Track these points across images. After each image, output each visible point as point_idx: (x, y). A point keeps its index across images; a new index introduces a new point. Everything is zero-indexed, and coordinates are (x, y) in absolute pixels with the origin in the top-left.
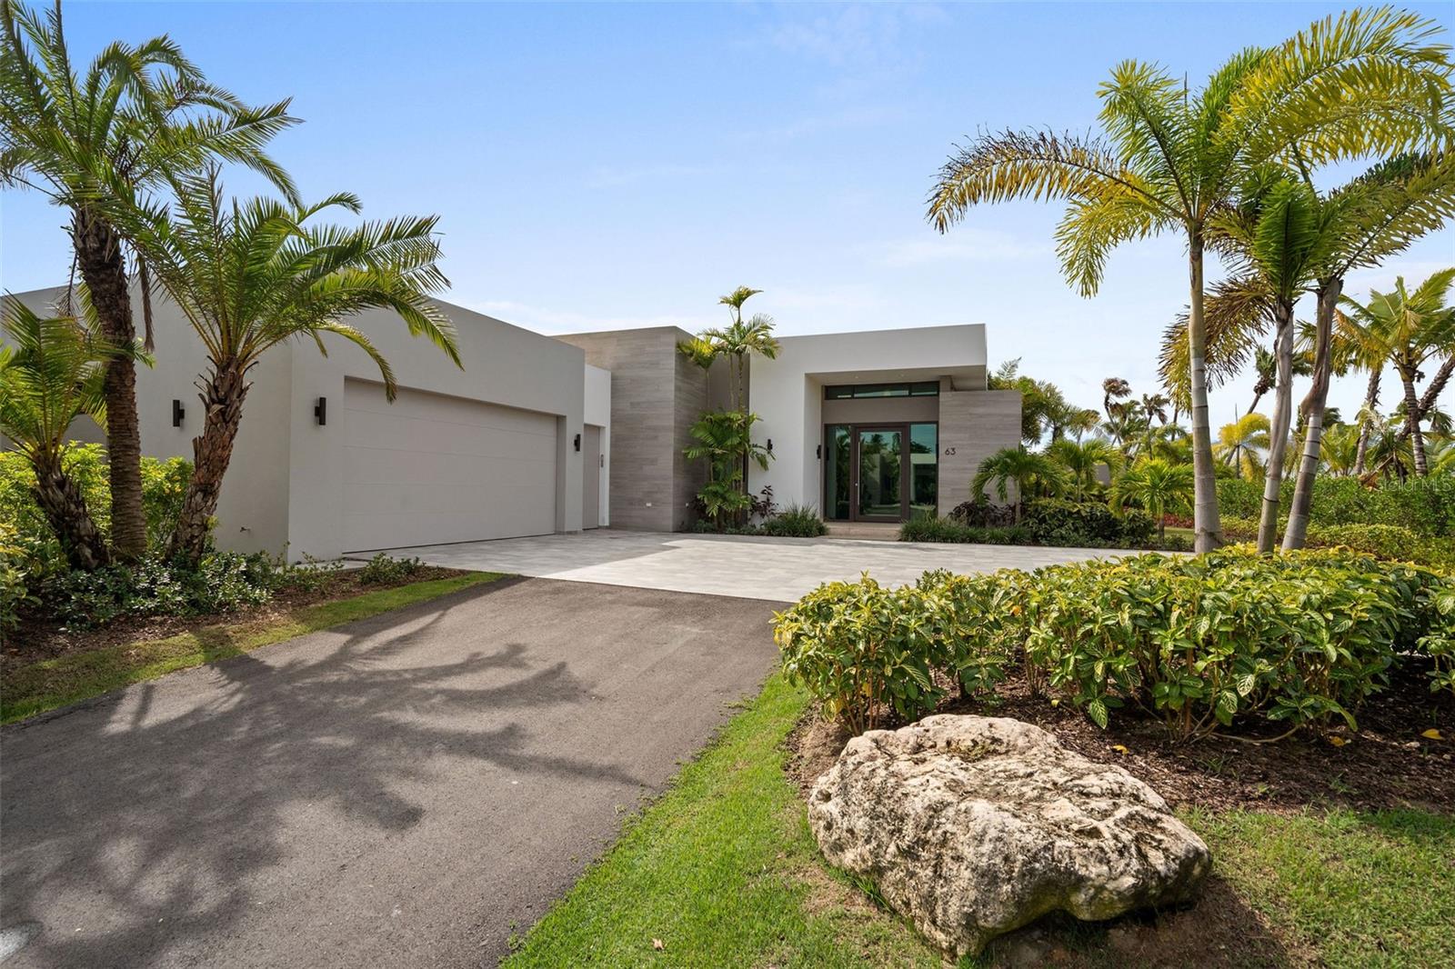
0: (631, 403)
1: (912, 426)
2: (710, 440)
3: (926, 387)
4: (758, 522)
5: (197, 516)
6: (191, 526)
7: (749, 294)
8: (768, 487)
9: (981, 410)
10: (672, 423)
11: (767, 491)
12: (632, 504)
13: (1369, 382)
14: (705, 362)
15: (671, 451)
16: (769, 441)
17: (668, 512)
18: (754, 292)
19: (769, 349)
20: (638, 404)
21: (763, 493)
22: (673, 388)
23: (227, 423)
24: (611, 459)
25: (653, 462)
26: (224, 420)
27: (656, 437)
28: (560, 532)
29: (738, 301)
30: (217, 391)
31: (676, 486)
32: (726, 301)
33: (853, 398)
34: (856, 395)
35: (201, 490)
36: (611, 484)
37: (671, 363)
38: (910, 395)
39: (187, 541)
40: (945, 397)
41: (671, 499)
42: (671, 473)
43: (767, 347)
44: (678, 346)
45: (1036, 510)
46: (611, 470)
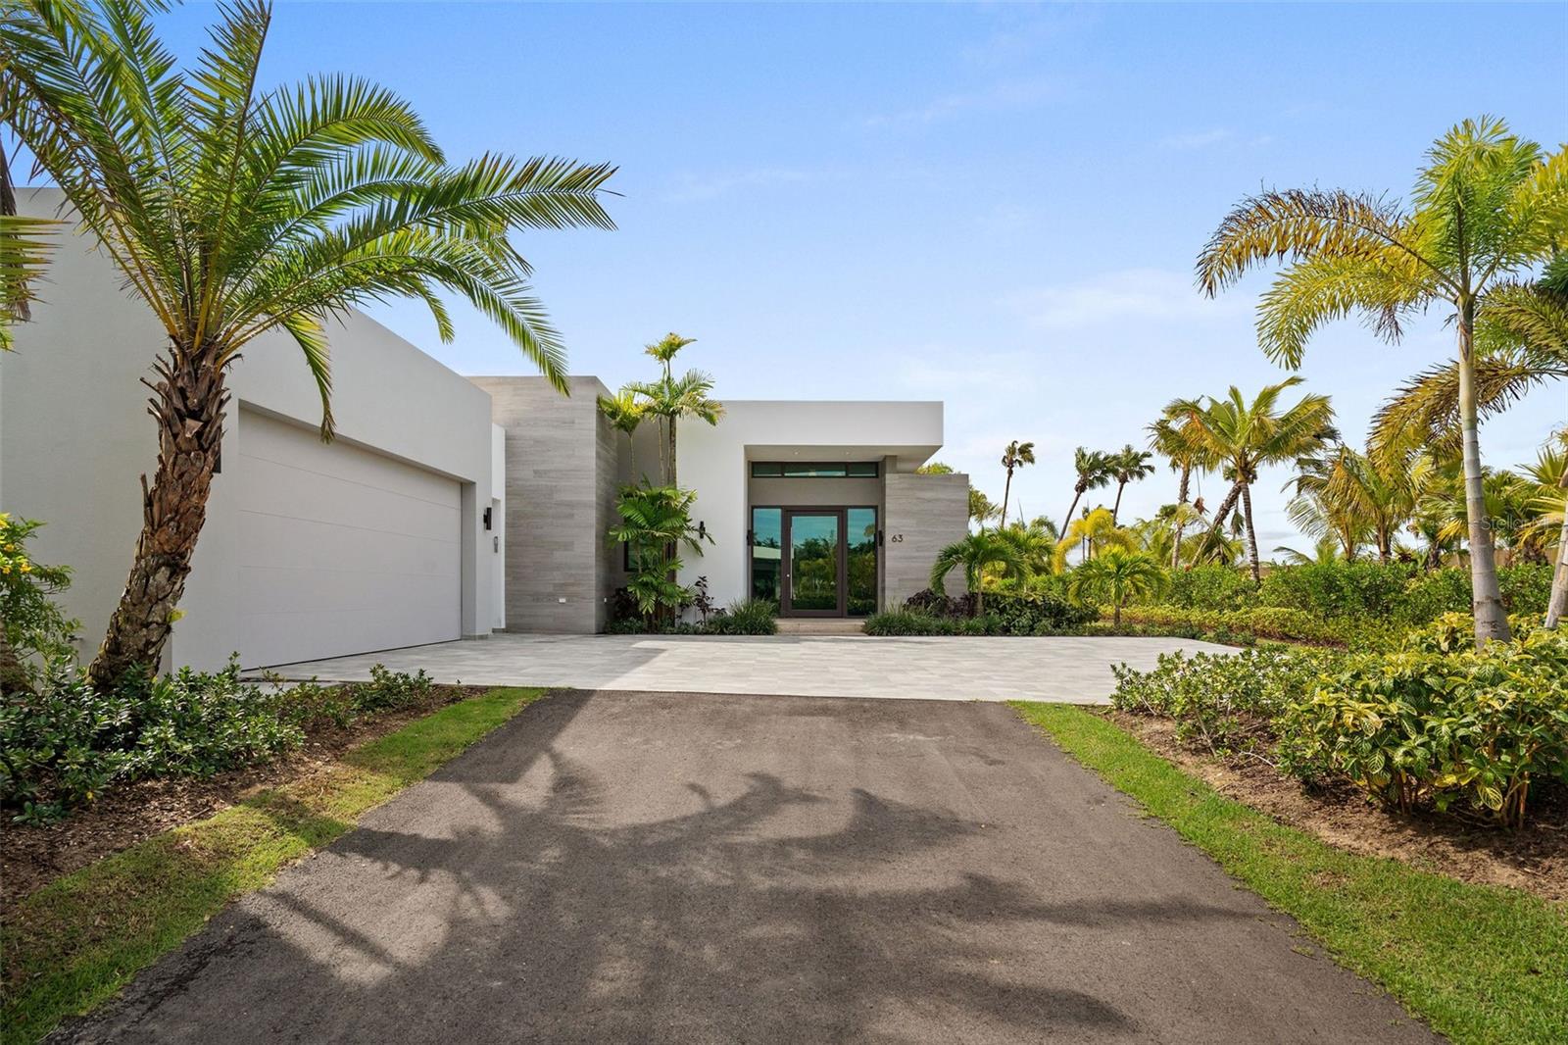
0: (536, 472)
1: (850, 510)
2: (641, 520)
3: (871, 469)
4: (693, 617)
5: (158, 608)
6: (147, 625)
7: (679, 346)
8: (703, 579)
9: (928, 495)
10: (593, 498)
11: (701, 582)
12: (538, 600)
13: (1180, 484)
14: (628, 424)
15: (593, 533)
16: (702, 523)
17: (589, 608)
18: (687, 342)
19: (708, 413)
20: (546, 472)
21: (697, 584)
22: (594, 454)
23: (205, 451)
24: (506, 542)
25: (567, 546)
26: (201, 447)
27: (572, 516)
28: (467, 637)
29: (668, 352)
30: (185, 398)
31: (597, 576)
32: (651, 350)
33: (783, 477)
34: (786, 474)
35: (167, 564)
36: (507, 575)
37: (592, 422)
38: (846, 477)
39: (139, 651)
40: (890, 479)
41: (593, 593)
42: (592, 561)
43: (707, 410)
44: (599, 401)
45: (996, 600)
46: (506, 557)
